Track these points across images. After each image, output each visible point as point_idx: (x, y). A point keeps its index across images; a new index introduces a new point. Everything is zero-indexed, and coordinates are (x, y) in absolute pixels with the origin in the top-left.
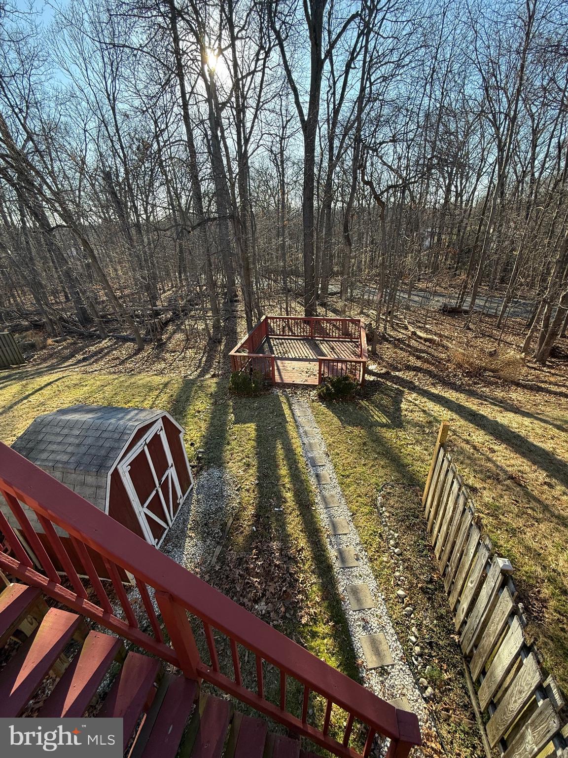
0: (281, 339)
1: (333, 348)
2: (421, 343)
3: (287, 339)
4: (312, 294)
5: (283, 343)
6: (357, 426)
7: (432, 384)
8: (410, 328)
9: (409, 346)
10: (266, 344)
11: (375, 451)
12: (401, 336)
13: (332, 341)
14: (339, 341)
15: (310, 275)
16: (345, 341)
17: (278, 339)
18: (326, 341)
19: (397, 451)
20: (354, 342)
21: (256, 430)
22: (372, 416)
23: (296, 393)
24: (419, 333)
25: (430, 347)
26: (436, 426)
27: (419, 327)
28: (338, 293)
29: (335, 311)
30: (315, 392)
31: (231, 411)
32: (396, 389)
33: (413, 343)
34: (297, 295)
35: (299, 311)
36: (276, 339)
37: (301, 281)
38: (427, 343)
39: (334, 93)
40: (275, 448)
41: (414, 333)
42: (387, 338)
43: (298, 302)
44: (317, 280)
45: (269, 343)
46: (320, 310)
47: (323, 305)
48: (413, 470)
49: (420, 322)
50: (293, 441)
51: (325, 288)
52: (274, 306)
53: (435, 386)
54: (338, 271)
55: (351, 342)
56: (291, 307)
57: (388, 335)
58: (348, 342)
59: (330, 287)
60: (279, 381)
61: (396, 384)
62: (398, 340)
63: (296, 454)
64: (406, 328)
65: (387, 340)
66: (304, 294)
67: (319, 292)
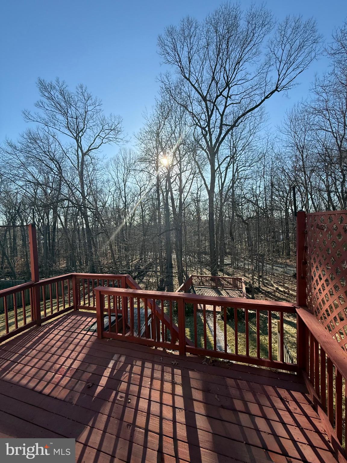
0: (200, 287)
1: (228, 293)
2: (282, 294)
3: (203, 288)
4: (215, 265)
5: (201, 289)
6: (243, 333)
7: (287, 316)
8: (275, 285)
9: (274, 296)
10: (192, 290)
11: (253, 345)
12: (269, 290)
13: (227, 289)
14: (231, 290)
15: (213, 254)
16: (235, 290)
17: (198, 287)
18: (224, 289)
19: (265, 346)
20: (240, 290)
21: (190, 332)
22: (251, 329)
23: (209, 315)
24: (280, 288)
25: (288, 297)
26: (287, 336)
27: (281, 285)
28: (230, 264)
29: (228, 274)
30: (219, 315)
31: (176, 322)
32: (265, 317)
33: (277, 294)
34: (207, 265)
35: (208, 274)
36: (197, 287)
37: (208, 258)
38: (286, 295)
39: (221, 177)
40: (200, 340)
41: (277, 289)
42: (261, 291)
43: (207, 269)
44: (217, 257)
45: (193, 289)
46: (220, 274)
47: (222, 271)
48: (274, 355)
49: (281, 282)
50: (210, 338)
51: (222, 261)
52: (193, 271)
53: (289, 317)
54: (229, 252)
55: (238, 290)
56: (203, 272)
57: (261, 289)
58: (236, 290)
59: (225, 261)
60: (200, 309)
61: (265, 315)
62: (268, 292)
63: (211, 344)
64: (273, 286)
65: (260, 292)
66: (210, 264)
67: (219, 264)
